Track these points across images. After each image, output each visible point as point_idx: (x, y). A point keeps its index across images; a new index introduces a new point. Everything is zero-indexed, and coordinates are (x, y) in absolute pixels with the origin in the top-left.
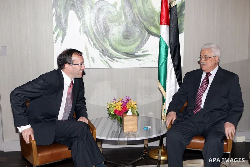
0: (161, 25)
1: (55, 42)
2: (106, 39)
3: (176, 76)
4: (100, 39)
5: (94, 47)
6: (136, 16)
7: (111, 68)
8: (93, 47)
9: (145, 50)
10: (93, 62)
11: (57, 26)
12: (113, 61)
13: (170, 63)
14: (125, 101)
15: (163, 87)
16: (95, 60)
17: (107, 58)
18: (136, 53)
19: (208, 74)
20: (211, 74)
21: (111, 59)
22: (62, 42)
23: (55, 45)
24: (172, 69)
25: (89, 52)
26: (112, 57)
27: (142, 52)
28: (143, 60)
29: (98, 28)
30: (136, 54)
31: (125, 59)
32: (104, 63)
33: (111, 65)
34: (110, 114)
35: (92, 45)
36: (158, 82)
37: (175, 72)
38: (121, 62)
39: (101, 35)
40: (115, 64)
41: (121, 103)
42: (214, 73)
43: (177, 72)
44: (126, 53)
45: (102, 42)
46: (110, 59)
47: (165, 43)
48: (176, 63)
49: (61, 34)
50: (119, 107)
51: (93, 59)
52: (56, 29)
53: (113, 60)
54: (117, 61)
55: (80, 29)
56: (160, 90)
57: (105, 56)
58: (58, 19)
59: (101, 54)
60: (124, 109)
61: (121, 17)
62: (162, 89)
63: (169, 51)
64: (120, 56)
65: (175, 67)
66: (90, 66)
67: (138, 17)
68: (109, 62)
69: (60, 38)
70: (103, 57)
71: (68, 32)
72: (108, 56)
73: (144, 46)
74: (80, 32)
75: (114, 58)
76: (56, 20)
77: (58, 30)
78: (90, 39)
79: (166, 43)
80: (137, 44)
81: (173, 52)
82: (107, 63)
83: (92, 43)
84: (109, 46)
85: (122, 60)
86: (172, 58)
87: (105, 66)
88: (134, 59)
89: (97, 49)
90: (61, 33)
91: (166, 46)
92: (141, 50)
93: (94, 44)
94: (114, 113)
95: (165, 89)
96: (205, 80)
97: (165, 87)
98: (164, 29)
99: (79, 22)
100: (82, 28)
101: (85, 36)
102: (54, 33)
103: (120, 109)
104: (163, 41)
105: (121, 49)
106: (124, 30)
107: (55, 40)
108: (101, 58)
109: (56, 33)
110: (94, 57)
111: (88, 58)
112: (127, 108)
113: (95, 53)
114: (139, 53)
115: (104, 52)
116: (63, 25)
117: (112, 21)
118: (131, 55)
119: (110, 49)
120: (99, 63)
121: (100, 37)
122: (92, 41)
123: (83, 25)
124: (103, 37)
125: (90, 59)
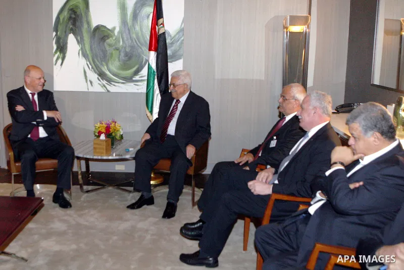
0: (149, 52)
1: (55, 65)
2: (104, 63)
4: (98, 63)
5: (93, 70)
6: (134, 41)
7: (108, 91)
9: (143, 75)
10: (92, 85)
11: (57, 49)
14: (109, 124)
15: (150, 112)
16: (93, 84)
17: (105, 82)
18: (133, 77)
19: (178, 101)
20: (180, 102)
22: (61, 64)
23: (55, 67)
24: (157, 95)
25: (87, 75)
26: (109, 81)
27: (140, 77)
28: (141, 85)
30: (134, 79)
31: (123, 83)
32: (102, 87)
33: (108, 89)
34: (96, 136)
36: (146, 107)
38: (119, 86)
39: (99, 59)
40: (112, 89)
41: (105, 125)
42: (183, 100)
44: (123, 77)
45: (100, 66)
46: (107, 83)
47: (153, 69)
48: (163, 89)
49: (61, 57)
51: (91, 82)
52: (56, 52)
53: (111, 84)
54: (114, 85)
55: (79, 53)
57: (103, 80)
58: (58, 42)
59: (99, 78)
61: (119, 42)
62: (149, 114)
63: (156, 77)
64: (117, 80)
66: (88, 89)
67: (136, 41)
68: (107, 85)
69: (60, 61)
71: (68, 54)
72: (106, 80)
73: (142, 71)
74: (79, 55)
76: (56, 43)
77: (58, 53)
78: (88, 63)
80: (134, 69)
81: (159, 78)
82: (105, 86)
83: (90, 67)
84: (108, 71)
85: (120, 85)
87: (102, 90)
88: (132, 84)
89: (95, 72)
91: (154, 72)
92: (139, 75)
93: (92, 68)
95: (152, 115)
96: (175, 107)
98: (153, 55)
99: (78, 46)
100: (80, 52)
101: (84, 58)
102: (54, 56)
103: (104, 130)
104: (151, 67)
105: (119, 74)
106: (122, 54)
107: (54, 63)
108: (100, 83)
109: (56, 55)
110: (92, 80)
111: (87, 82)
112: (111, 130)
113: (93, 76)
114: (137, 78)
115: (102, 75)
116: (62, 48)
117: (110, 45)
118: (129, 79)
119: (108, 73)
120: (97, 87)
121: (98, 61)
122: (90, 64)
123: (82, 48)
124: (102, 61)
125: (89, 83)
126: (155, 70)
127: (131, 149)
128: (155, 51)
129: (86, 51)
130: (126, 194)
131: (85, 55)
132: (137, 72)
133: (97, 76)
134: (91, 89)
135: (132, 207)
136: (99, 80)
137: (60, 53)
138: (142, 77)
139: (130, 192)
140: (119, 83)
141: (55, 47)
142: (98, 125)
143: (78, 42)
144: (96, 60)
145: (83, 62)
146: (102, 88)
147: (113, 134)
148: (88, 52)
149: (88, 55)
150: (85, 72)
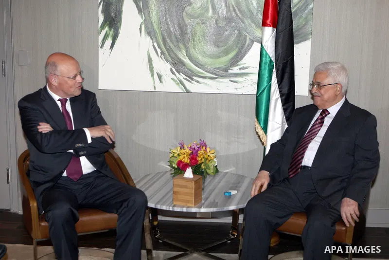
0: (263, 27)
1: (101, 47)
2: (181, 46)
3: (284, 112)
4: (172, 45)
5: (163, 57)
6: (232, 9)
7: (188, 92)
8: (161, 58)
9: (245, 66)
10: (161, 82)
11: (105, 22)
12: (192, 82)
13: (275, 89)
14: (196, 148)
15: (263, 129)
16: (163, 81)
17: (182, 77)
18: (229, 69)
20: (329, 113)
21: (188, 78)
22: (112, 47)
23: (101, 51)
24: (277, 100)
25: (154, 65)
26: (190, 75)
27: (240, 69)
28: (241, 82)
29: (168, 27)
30: (230, 71)
31: (211, 78)
32: (178, 84)
33: (188, 88)
35: (160, 54)
36: (256, 120)
37: (283, 105)
38: (204, 83)
39: (174, 38)
40: (193, 87)
41: (188, 151)
42: (334, 110)
43: (287, 105)
44: (213, 69)
45: (175, 49)
46: (186, 77)
47: (269, 57)
48: (285, 90)
49: (111, 35)
50: (184, 158)
51: (160, 77)
52: (103, 27)
53: (192, 79)
54: (198, 82)
55: (140, 29)
56: (257, 132)
57: (179, 72)
59: (174, 69)
60: (193, 161)
61: (207, 10)
62: (261, 132)
63: (274, 70)
64: (202, 73)
65: (284, 97)
66: (155, 87)
68: (185, 82)
69: (109, 41)
70: (175, 75)
71: (122, 31)
72: (185, 73)
73: (244, 59)
74: (141, 32)
75: (194, 78)
76: (103, 12)
77: (107, 29)
78: (156, 45)
79: (271, 56)
80: (232, 55)
81: (279, 72)
82: (182, 83)
83: (159, 51)
84: (187, 58)
85: (207, 81)
86: (278, 82)
87: (178, 89)
88: (227, 80)
89: (167, 61)
90: (111, 33)
91: (271, 61)
92: (238, 65)
93: (162, 53)
94: (176, 167)
95: (266, 132)
97: (265, 129)
98: (269, 34)
99: (139, 17)
100: (143, 27)
101: (148, 39)
102: (99, 33)
103: (187, 160)
104: (267, 54)
105: (206, 63)
106: (212, 31)
107: (100, 45)
108: (173, 76)
109: (103, 33)
110: (162, 73)
111: (152, 75)
112: (199, 159)
113: (163, 66)
114: (235, 70)
115: (177, 65)
116: (113, 20)
117: (191, 16)
118: (223, 73)
119: (187, 61)
120: (170, 84)
121: (172, 41)
122: (159, 47)
123: (145, 21)
124: (178, 42)
125: (156, 76)
126: (273, 59)
127: (233, 192)
128: (273, 26)
129: (153, 25)
131: (150, 33)
132: (235, 61)
133: (169, 66)
134: (160, 88)
136: (173, 73)
137: (110, 27)
138: (243, 68)
140: (204, 77)
141: (101, 18)
142: (177, 151)
143: (140, 11)
144: (168, 40)
145: (147, 42)
146: (177, 86)
147: (203, 166)
148: (155, 26)
149: (154, 31)
150: (150, 60)
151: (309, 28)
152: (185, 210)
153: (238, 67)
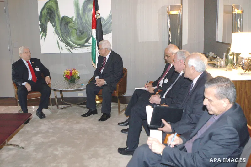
0: (92, 29)
1: (41, 39)
2: (68, 37)
7: (71, 52)
10: (62, 50)
11: (42, 31)
12: (73, 49)
15: (94, 63)
17: (69, 48)
19: (105, 58)
22: (45, 39)
23: (41, 41)
25: (59, 44)
26: (72, 47)
27: (89, 44)
28: (89, 48)
30: (85, 45)
31: (79, 48)
32: (68, 50)
33: (71, 51)
40: (73, 51)
41: (69, 71)
44: (79, 44)
45: (66, 38)
50: (68, 74)
51: (62, 48)
52: (41, 32)
54: (75, 49)
55: (54, 32)
57: (68, 46)
58: (42, 27)
59: (66, 45)
61: (76, 25)
63: (96, 43)
66: (60, 52)
67: (85, 24)
68: (70, 49)
69: (44, 37)
71: (48, 33)
72: (70, 46)
73: (90, 40)
76: (41, 27)
77: (43, 33)
78: (59, 37)
83: (61, 39)
85: (78, 49)
87: (68, 52)
88: (84, 48)
89: (64, 42)
90: (44, 34)
91: (95, 40)
93: (62, 40)
98: (94, 32)
99: (53, 28)
100: (55, 31)
101: (57, 35)
102: (40, 34)
104: (94, 38)
105: (77, 42)
106: (78, 31)
108: (66, 48)
109: (42, 34)
111: (59, 48)
112: (72, 74)
113: (62, 44)
114: (87, 44)
115: (67, 44)
116: (44, 30)
117: (71, 27)
118: (82, 45)
119: (71, 42)
120: (65, 50)
121: (65, 36)
123: (55, 30)
125: (60, 48)
126: (96, 40)
127: (84, 84)
128: (95, 29)
130: (83, 109)
131: (57, 33)
132: (87, 41)
133: (64, 44)
134: (62, 52)
135: (84, 116)
136: (66, 47)
137: (44, 32)
138: (90, 43)
139: (84, 107)
140: (77, 47)
141: (40, 29)
142: (66, 71)
143: (53, 26)
144: (64, 36)
145: (56, 37)
147: (74, 76)
148: (59, 31)
149: (59, 33)
150: (58, 43)
151: (110, 29)
152: (66, 89)
153: (88, 43)
